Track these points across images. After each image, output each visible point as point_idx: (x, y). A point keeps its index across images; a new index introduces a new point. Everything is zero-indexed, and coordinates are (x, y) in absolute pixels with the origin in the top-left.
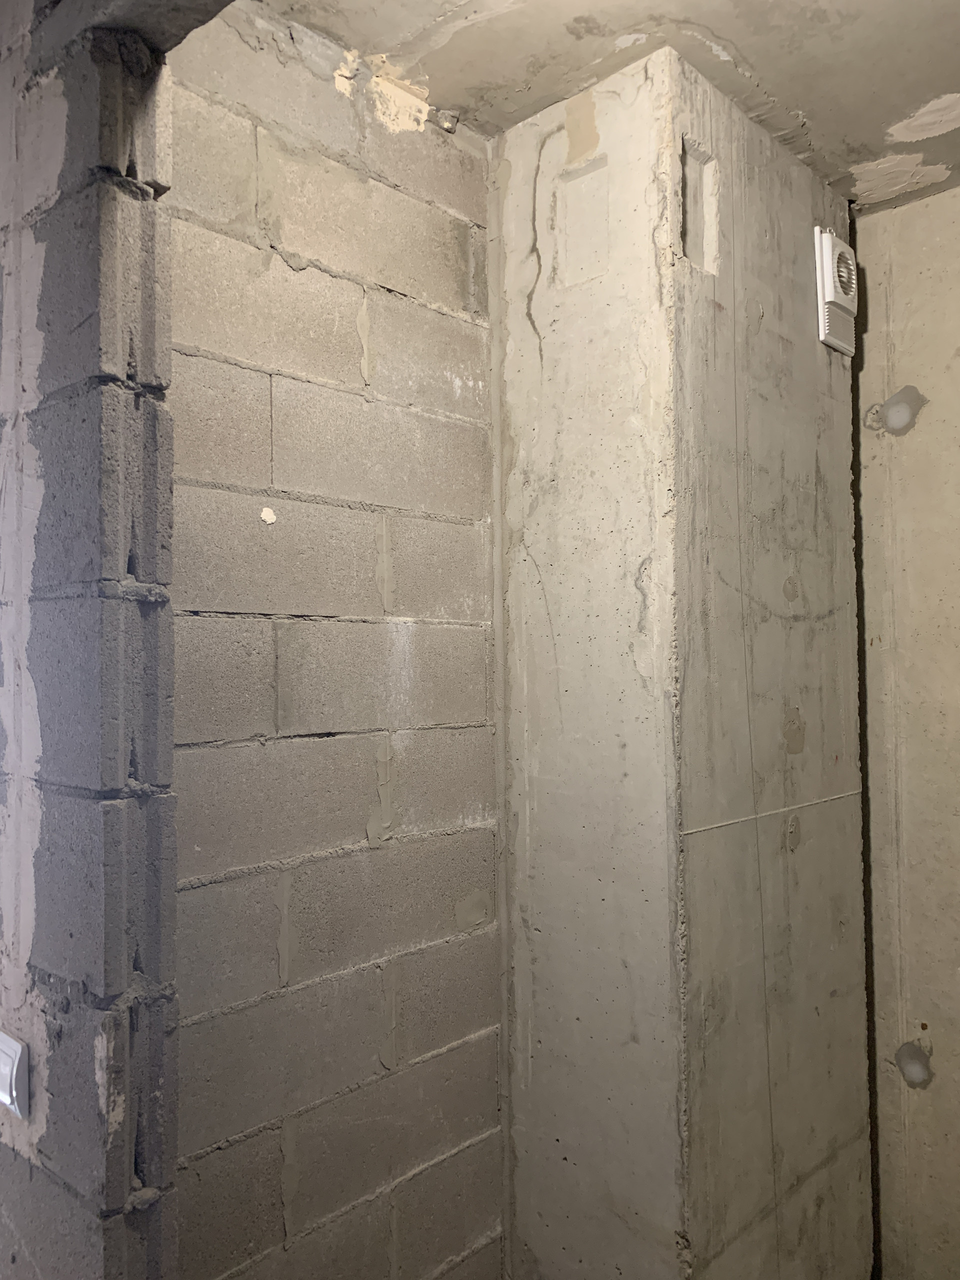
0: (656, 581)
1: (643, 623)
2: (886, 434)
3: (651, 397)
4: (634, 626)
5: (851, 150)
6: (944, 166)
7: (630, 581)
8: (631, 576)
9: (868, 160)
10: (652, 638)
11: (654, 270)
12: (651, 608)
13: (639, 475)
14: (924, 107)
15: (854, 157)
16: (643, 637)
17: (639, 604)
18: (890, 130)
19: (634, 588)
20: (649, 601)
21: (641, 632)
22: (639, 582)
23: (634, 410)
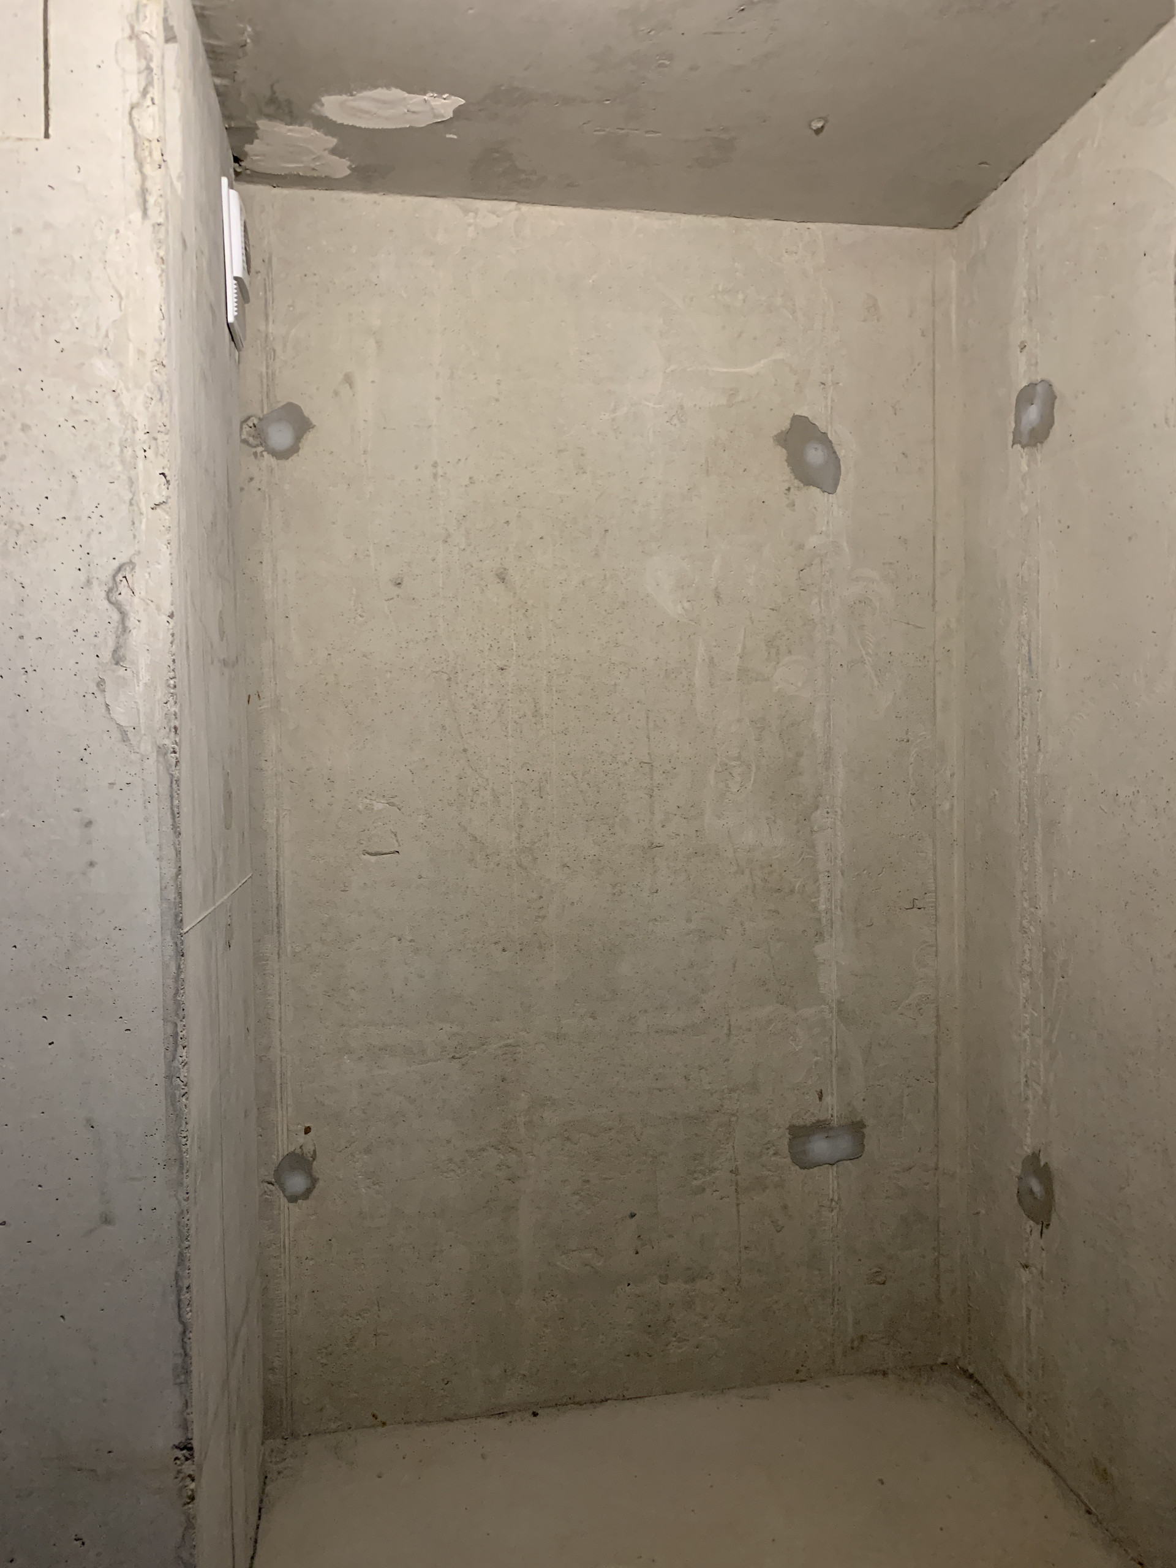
0: (143, 594)
1: (121, 652)
2: (265, 454)
3: (129, 340)
4: (106, 655)
5: (273, 100)
6: (348, 163)
7: (98, 592)
8: (100, 585)
9: (282, 120)
10: (136, 674)
11: (132, 165)
12: (134, 632)
13: (110, 444)
14: (370, 90)
15: (271, 110)
16: (121, 671)
17: (114, 624)
18: (325, 99)
19: (106, 602)
20: (131, 622)
21: (117, 663)
22: (114, 597)
23: (100, 351)
